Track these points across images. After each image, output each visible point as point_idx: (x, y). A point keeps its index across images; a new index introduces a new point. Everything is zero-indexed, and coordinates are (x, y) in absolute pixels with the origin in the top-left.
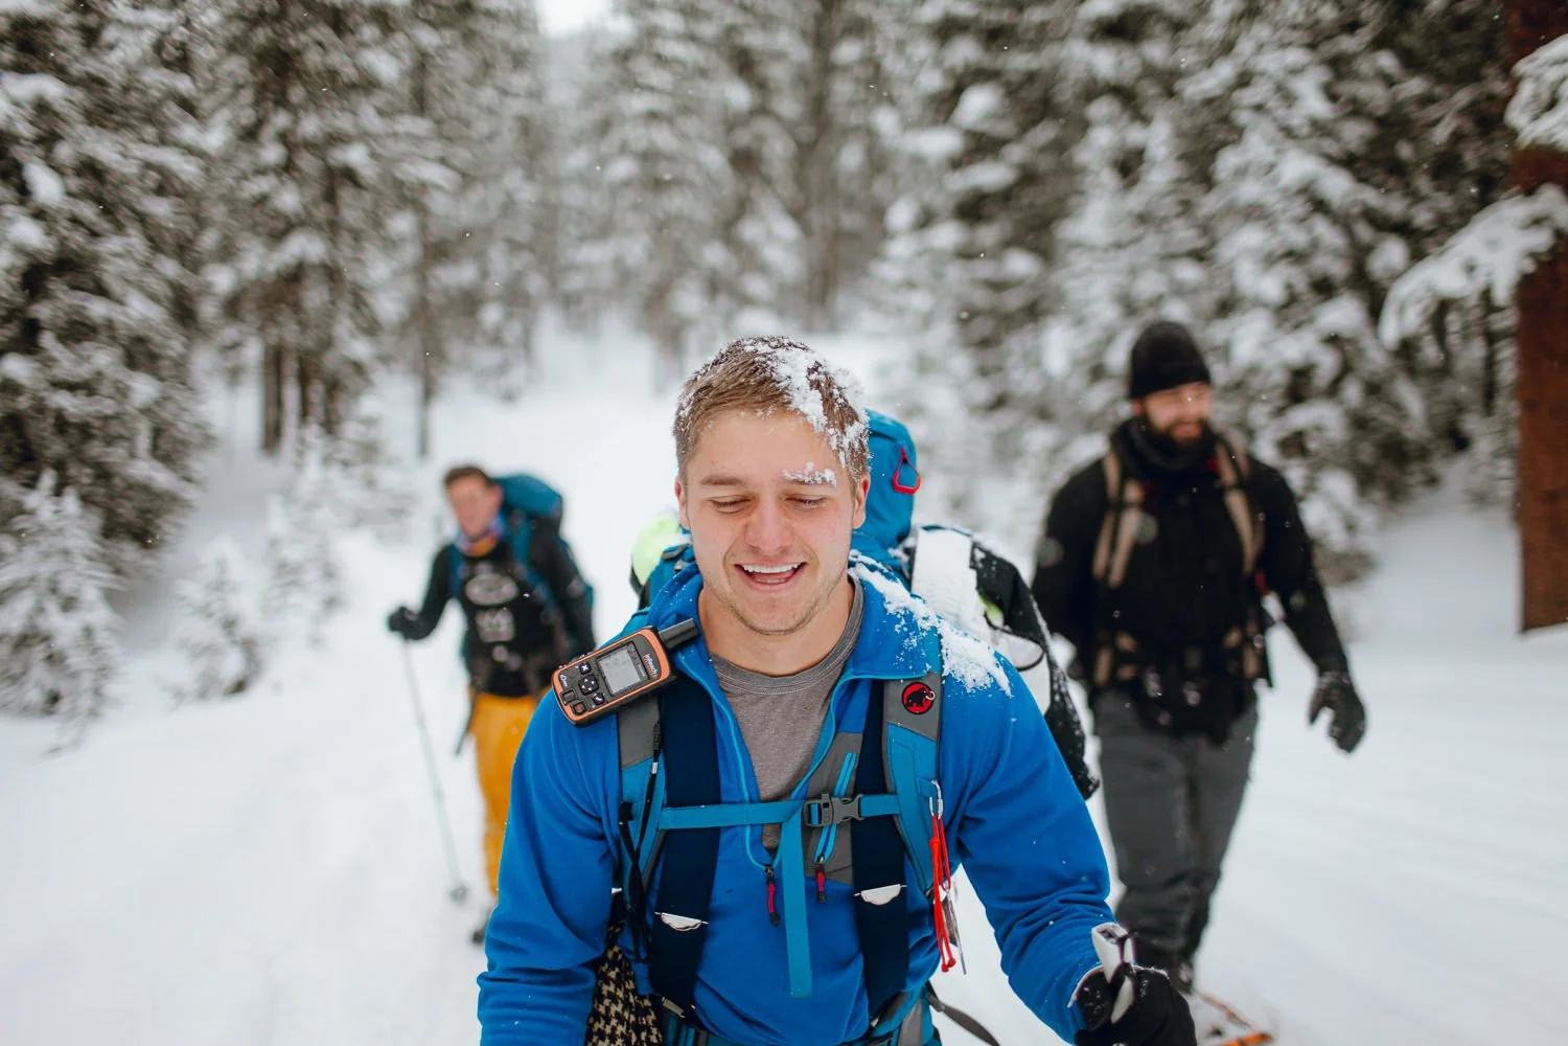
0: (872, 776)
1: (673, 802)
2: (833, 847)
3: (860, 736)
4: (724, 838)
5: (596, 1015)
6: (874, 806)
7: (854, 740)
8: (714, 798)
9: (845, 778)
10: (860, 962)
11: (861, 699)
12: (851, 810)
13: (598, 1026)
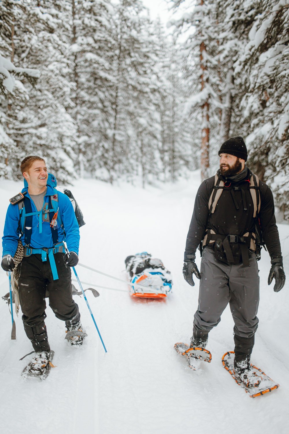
0: (50, 207)
1: (26, 213)
2: (47, 217)
3: (48, 203)
4: (33, 216)
5: (16, 252)
6: (51, 211)
7: (47, 204)
8: (32, 212)
9: (47, 207)
10: (51, 234)
11: (48, 199)
12: (48, 211)
13: (17, 254)
